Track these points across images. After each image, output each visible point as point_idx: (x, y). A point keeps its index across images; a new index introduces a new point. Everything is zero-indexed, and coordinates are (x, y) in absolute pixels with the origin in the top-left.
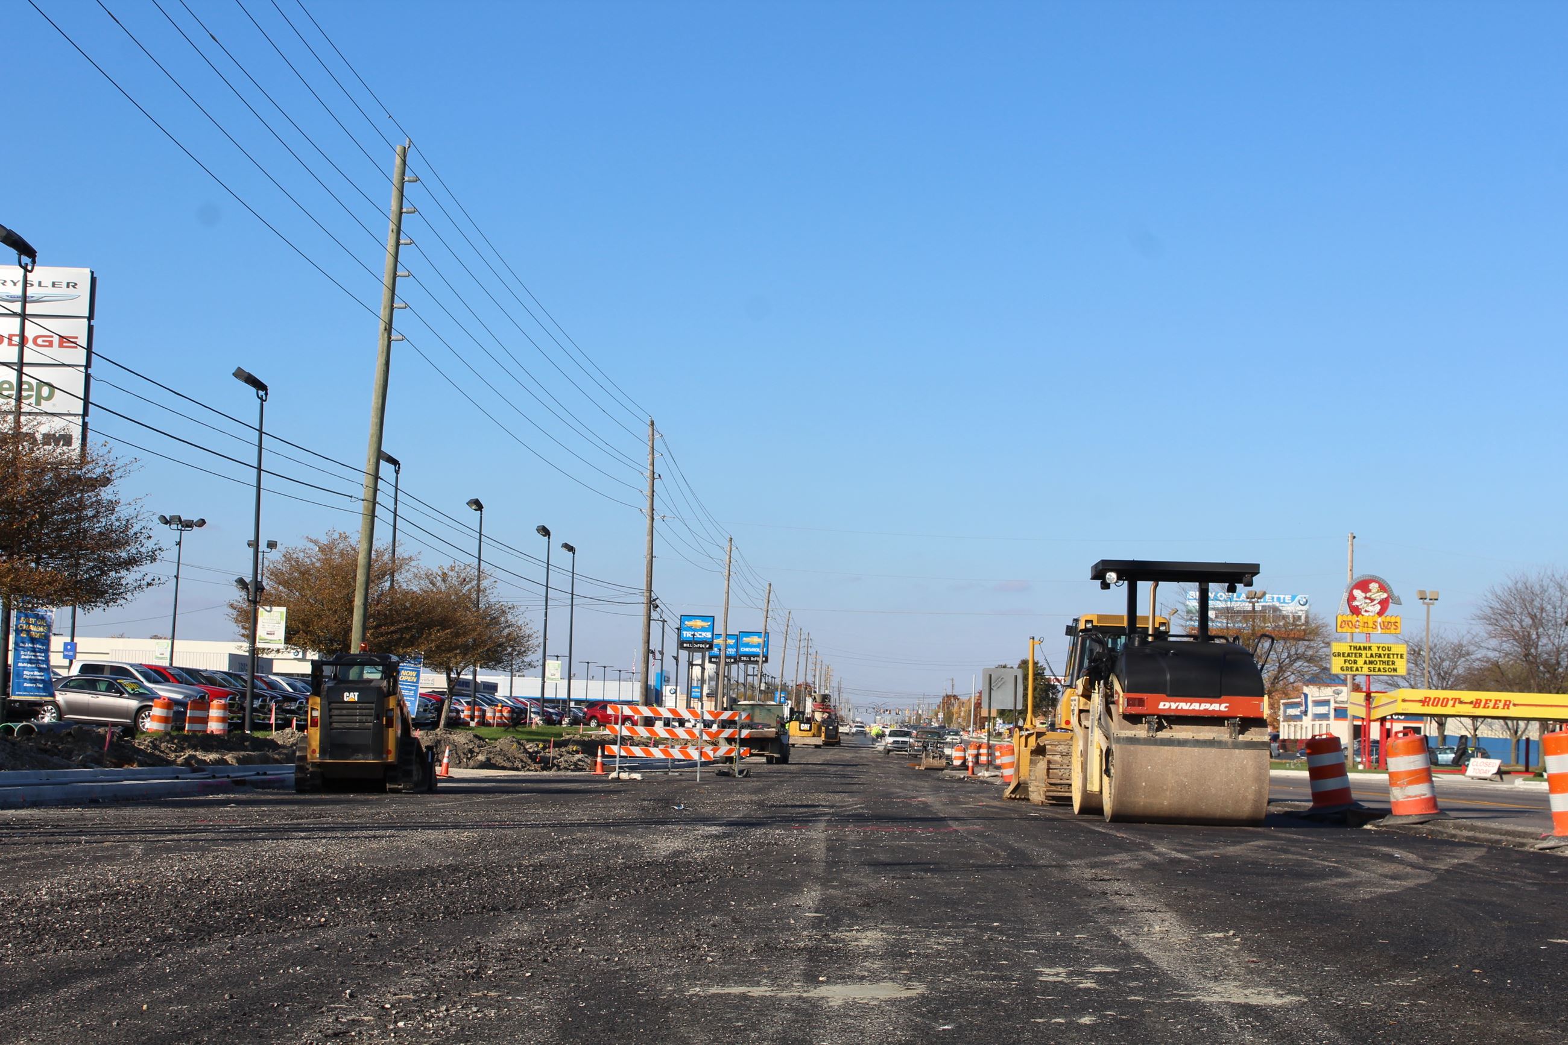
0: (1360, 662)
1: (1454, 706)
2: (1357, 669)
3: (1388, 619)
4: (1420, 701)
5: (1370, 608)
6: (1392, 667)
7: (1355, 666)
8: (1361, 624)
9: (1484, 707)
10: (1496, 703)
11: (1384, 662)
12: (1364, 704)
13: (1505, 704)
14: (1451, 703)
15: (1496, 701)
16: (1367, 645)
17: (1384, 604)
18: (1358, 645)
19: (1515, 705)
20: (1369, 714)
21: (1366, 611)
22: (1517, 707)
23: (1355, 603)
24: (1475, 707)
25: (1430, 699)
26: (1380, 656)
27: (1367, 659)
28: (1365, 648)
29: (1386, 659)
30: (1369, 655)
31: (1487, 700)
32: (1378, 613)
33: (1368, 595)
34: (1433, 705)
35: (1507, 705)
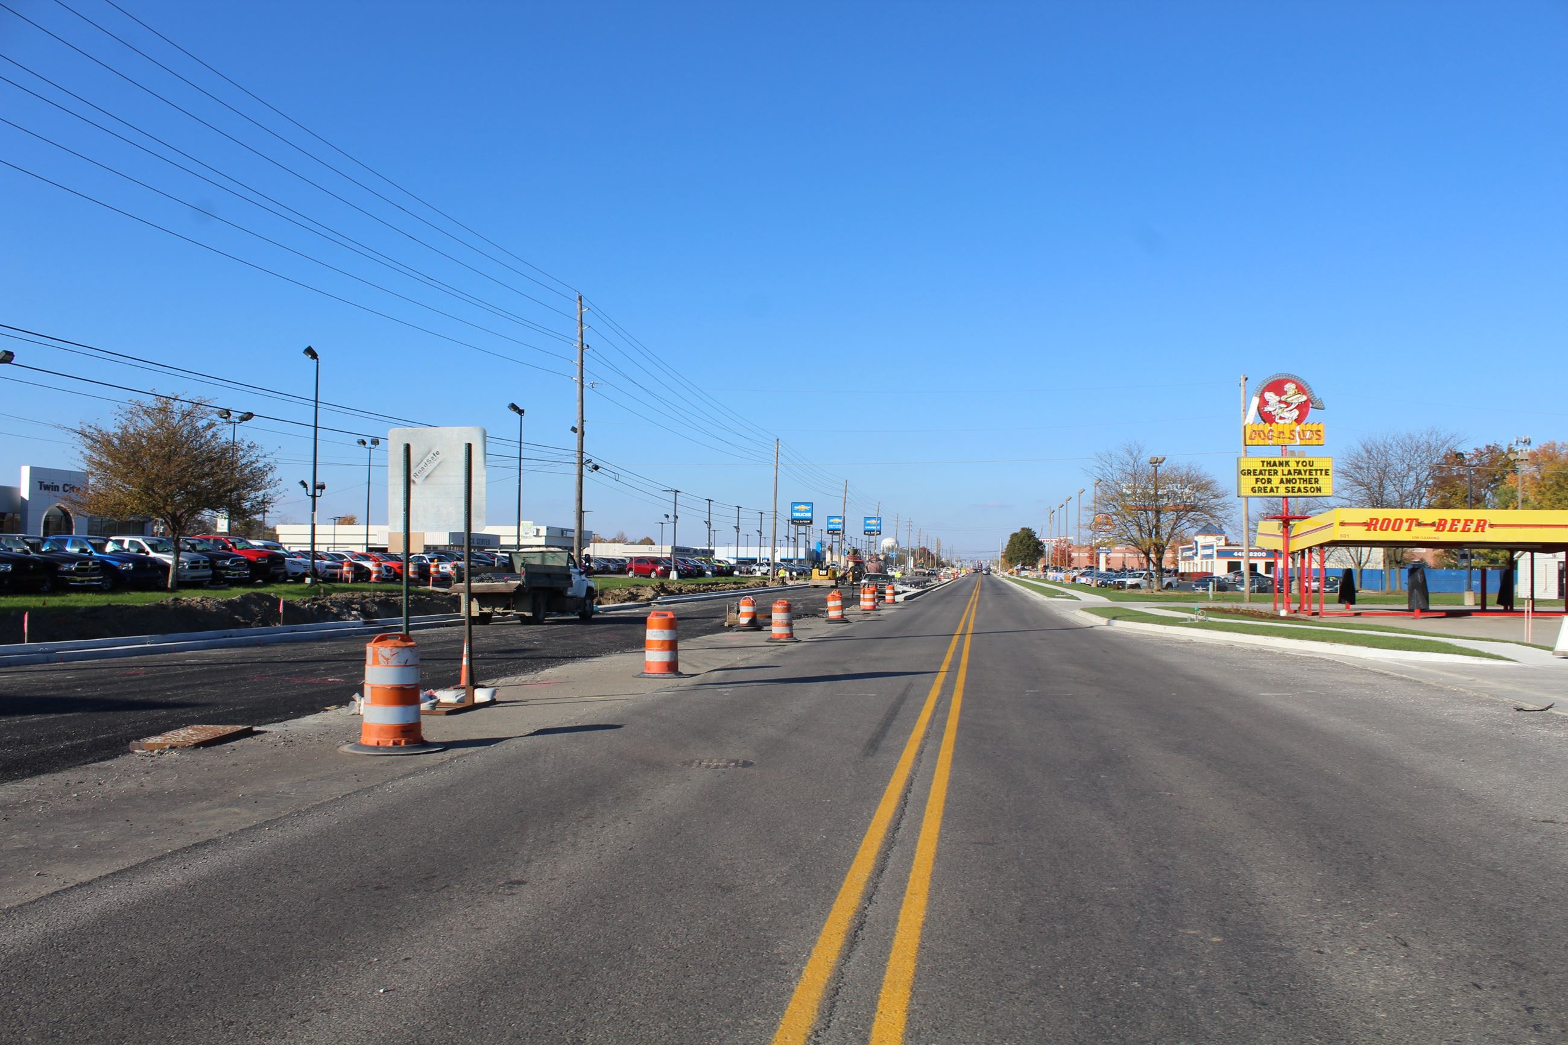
0: (1276, 480)
1: (1409, 530)
2: (1272, 490)
3: (1309, 427)
4: (1364, 524)
5: (1285, 415)
6: (1314, 486)
7: (1269, 486)
8: (1276, 434)
9: (1451, 530)
10: (1466, 525)
11: (1305, 481)
12: (1279, 533)
13: (1478, 526)
14: (1405, 525)
15: (1466, 521)
16: (1284, 459)
17: (1303, 408)
18: (1272, 460)
19: (1491, 526)
20: (1286, 545)
21: (1281, 418)
22: (1495, 529)
23: (1267, 409)
24: (1437, 530)
25: (1377, 520)
26: (1300, 473)
27: (1284, 477)
28: (1281, 464)
29: (1308, 477)
30: (1286, 472)
31: (1453, 520)
32: (1296, 420)
33: (1283, 398)
34: (1381, 529)
35: (1481, 525)
